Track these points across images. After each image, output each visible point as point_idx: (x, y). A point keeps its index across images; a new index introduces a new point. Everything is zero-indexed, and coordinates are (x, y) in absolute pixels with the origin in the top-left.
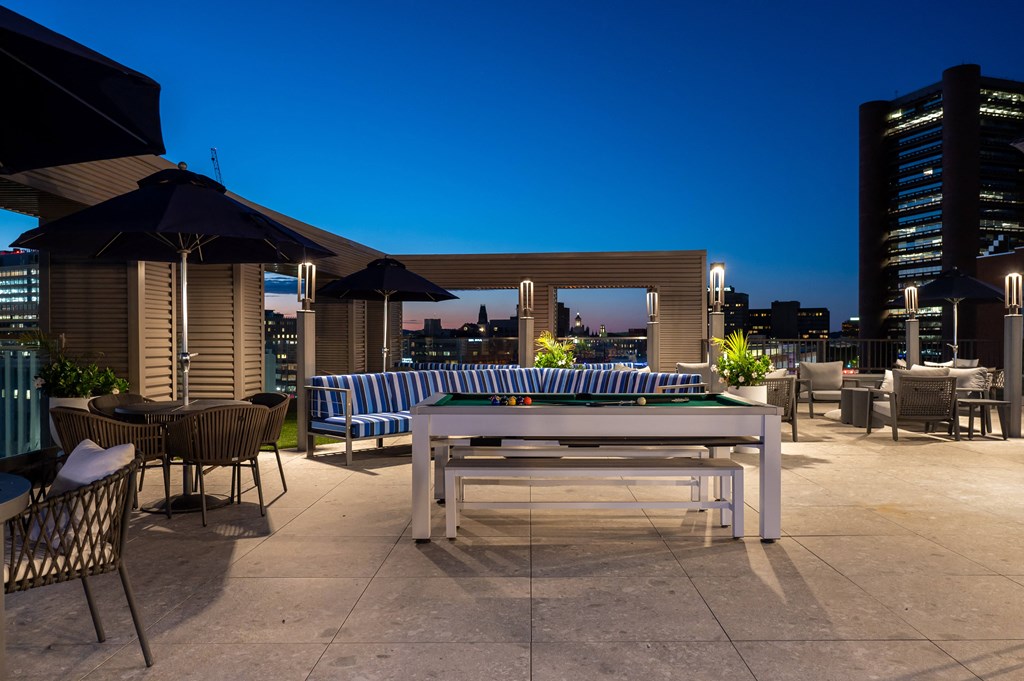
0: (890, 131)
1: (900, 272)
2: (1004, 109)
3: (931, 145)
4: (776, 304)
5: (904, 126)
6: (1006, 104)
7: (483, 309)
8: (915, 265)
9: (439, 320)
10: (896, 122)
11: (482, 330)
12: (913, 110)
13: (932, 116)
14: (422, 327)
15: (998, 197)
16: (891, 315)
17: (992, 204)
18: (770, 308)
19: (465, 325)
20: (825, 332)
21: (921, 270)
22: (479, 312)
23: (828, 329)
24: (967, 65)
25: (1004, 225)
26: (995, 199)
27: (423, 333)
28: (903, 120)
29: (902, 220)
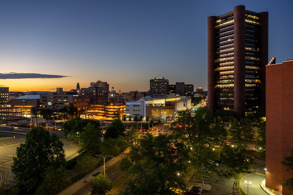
0: (217, 26)
1: (220, 73)
2: (251, 21)
3: (230, 31)
4: (177, 83)
5: (221, 25)
6: (252, 19)
7: (78, 84)
8: (225, 70)
9: (62, 88)
10: (219, 23)
11: (78, 92)
12: (225, 19)
13: (230, 22)
14: (56, 91)
15: (250, 49)
16: (218, 87)
17: (248, 51)
18: (175, 84)
19: (72, 90)
20: (192, 92)
21: (227, 72)
22: (77, 85)
23: (193, 91)
24: (242, 6)
25: (251, 58)
26: (249, 50)
27: (56, 93)
28: (221, 23)
29: (221, 56)
